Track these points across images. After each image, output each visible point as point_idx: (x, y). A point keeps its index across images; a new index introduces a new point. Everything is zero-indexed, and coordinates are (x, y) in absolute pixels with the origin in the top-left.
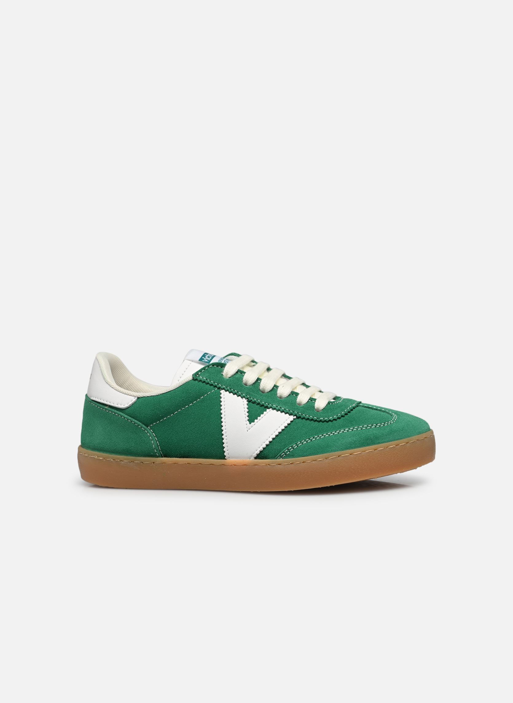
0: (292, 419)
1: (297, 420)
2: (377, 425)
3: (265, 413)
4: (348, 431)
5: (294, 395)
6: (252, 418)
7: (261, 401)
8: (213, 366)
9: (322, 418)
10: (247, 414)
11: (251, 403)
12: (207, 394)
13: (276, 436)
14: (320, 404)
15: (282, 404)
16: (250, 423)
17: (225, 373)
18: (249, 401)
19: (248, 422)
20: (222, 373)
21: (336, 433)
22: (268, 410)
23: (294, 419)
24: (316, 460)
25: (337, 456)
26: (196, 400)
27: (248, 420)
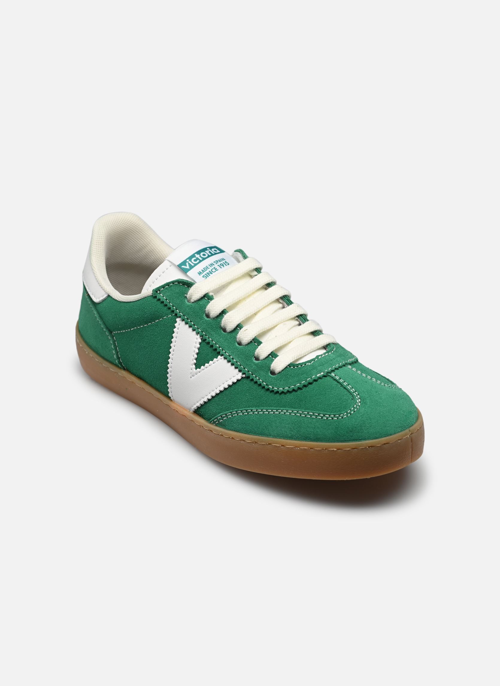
0: (240, 378)
1: (245, 381)
2: (324, 415)
3: (215, 359)
4: (290, 414)
5: (256, 344)
6: (200, 362)
7: (216, 344)
8: (179, 283)
9: (271, 387)
10: (196, 356)
11: (204, 343)
12: (163, 319)
13: (216, 394)
14: (278, 365)
15: (236, 354)
16: (196, 369)
17: (189, 295)
18: (203, 340)
19: (194, 366)
20: (185, 295)
21: (276, 413)
22: (219, 357)
23: (242, 378)
24: (244, 441)
25: (268, 444)
26: (151, 322)
27: (195, 364)
